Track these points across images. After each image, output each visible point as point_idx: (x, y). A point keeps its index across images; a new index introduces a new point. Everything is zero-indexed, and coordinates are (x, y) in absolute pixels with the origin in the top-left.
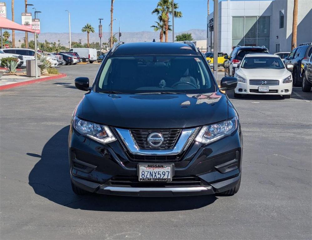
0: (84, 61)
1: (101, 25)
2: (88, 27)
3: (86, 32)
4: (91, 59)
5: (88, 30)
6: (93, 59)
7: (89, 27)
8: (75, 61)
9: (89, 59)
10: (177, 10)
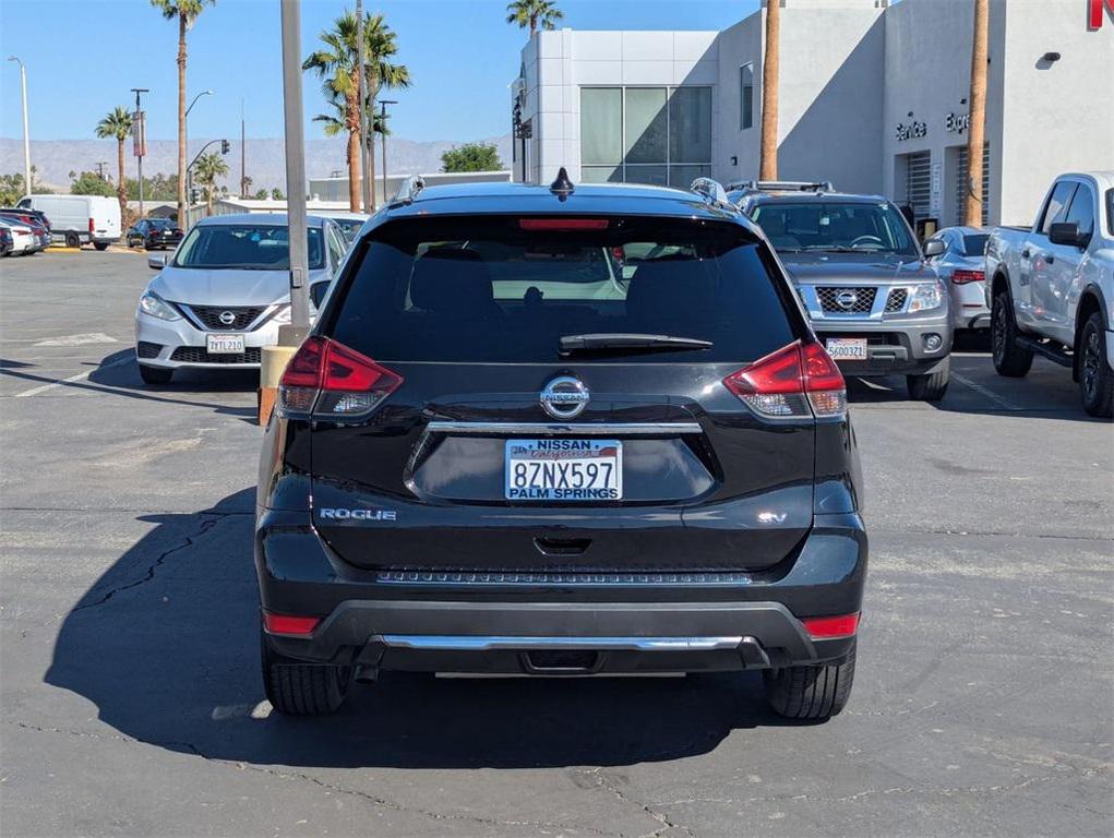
0: (72, 241)
1: (141, 110)
2: (120, 120)
3: (113, 139)
4: (97, 235)
5: (121, 131)
6: (106, 235)
7: (125, 121)
8: (20, 242)
9: (89, 233)
10: (389, 61)
